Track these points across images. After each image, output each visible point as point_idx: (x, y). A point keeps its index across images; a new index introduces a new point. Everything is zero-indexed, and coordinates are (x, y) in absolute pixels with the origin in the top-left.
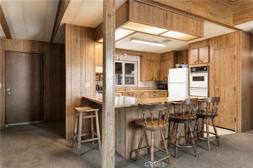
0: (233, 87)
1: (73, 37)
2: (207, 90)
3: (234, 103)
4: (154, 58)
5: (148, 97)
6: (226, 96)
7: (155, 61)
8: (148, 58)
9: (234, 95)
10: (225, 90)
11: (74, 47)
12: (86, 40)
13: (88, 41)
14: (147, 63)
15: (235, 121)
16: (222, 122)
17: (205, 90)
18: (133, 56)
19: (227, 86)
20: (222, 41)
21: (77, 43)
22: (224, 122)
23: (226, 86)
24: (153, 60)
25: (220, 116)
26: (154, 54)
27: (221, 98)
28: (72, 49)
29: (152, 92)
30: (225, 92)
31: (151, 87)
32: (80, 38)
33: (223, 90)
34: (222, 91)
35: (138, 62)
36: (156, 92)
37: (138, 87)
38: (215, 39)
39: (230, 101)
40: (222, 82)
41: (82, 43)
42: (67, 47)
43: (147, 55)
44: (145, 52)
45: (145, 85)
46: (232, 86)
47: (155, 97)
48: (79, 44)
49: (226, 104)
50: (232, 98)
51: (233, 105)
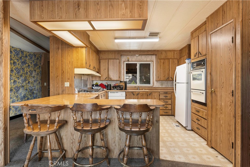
0: (230, 90)
1: (56, 46)
2: (204, 92)
3: (232, 116)
4: (170, 55)
5: (157, 98)
6: (222, 104)
7: (171, 59)
8: (163, 57)
9: (232, 102)
10: (222, 95)
11: (56, 53)
12: (66, 47)
13: (68, 47)
14: (160, 62)
15: (233, 148)
16: (218, 144)
17: (203, 93)
18: (147, 56)
19: (224, 88)
20: (219, 17)
21: (59, 50)
22: (221, 145)
23: (222, 88)
24: (169, 58)
25: (217, 134)
26: (170, 51)
27: (218, 106)
28: (55, 55)
29: (163, 93)
30: (222, 98)
31: (170, 87)
32: (61, 46)
33: (220, 95)
34: (218, 96)
35: (153, 61)
36: (168, 93)
37: (154, 87)
38: (212, 18)
39: (227, 113)
40: (218, 81)
41: (63, 50)
42: (51, 54)
43: (162, 53)
44: (158, 51)
45: (162, 85)
46: (229, 88)
47: (167, 98)
48: (60, 51)
49: (223, 116)
50: (230, 108)
51: (231, 121)
